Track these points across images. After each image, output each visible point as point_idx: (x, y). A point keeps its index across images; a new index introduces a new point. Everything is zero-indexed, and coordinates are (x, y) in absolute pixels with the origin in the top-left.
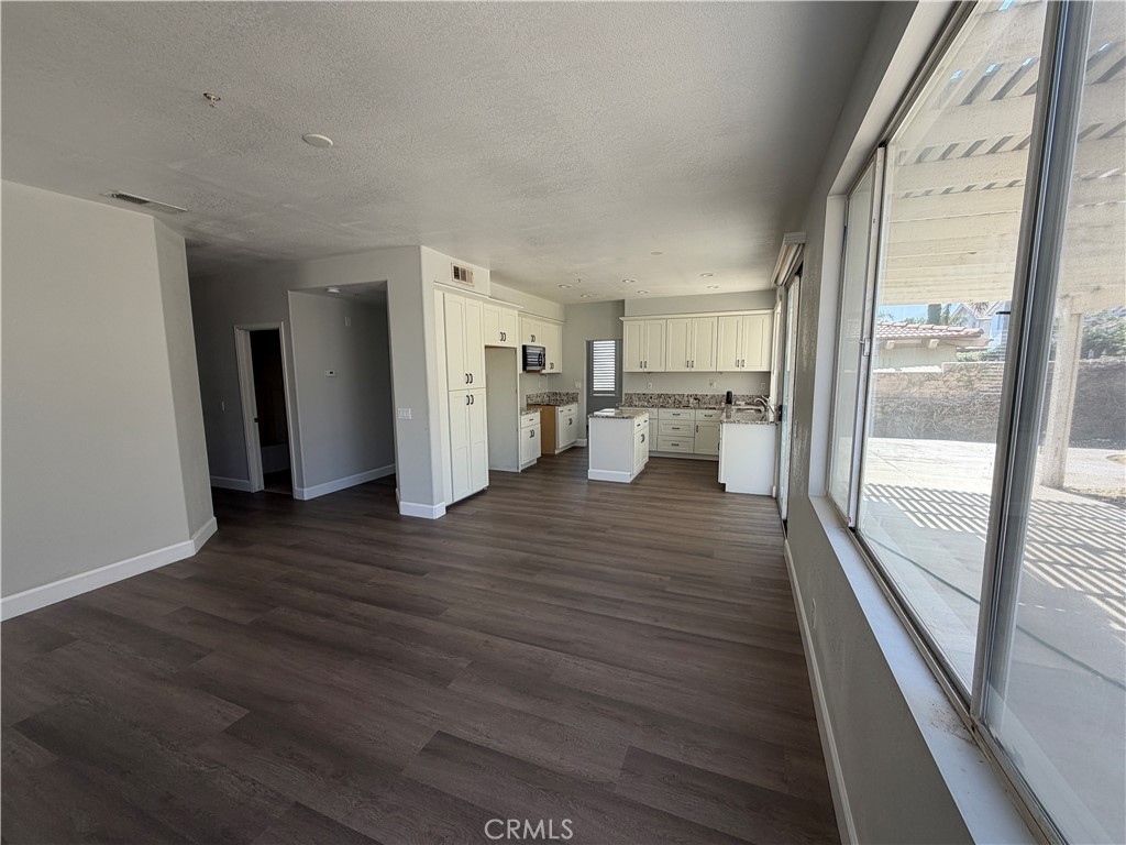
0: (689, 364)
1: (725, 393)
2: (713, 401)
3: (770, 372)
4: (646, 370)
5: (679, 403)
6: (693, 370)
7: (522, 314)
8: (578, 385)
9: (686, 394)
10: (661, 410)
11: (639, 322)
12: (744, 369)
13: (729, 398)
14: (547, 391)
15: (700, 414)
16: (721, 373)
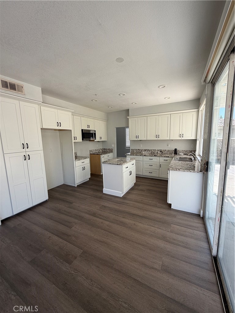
0: (157, 136)
1: (174, 150)
2: (168, 153)
3: (196, 140)
4: (138, 139)
5: (153, 154)
6: (159, 139)
7: (73, 114)
8: (113, 146)
9: (157, 149)
10: (144, 157)
11: (135, 119)
12: (183, 138)
13: (176, 152)
14: (101, 148)
15: (162, 159)
16: (172, 140)
